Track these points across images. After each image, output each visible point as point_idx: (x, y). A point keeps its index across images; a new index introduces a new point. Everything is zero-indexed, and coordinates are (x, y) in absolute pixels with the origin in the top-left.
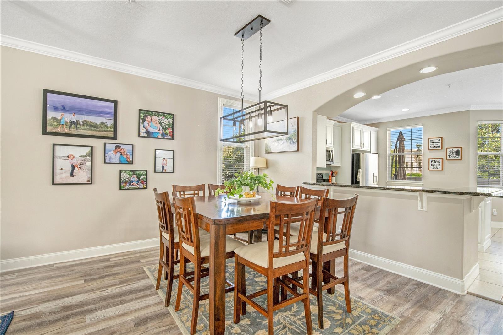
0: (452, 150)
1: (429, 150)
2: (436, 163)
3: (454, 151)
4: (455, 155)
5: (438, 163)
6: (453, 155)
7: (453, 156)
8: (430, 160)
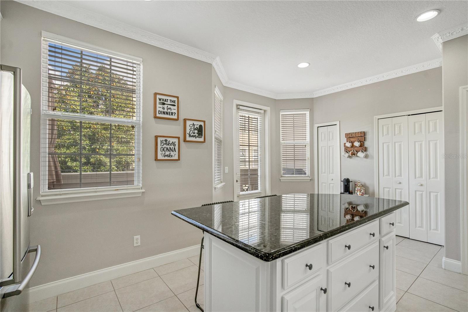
0: (194, 125)
1: (155, 117)
2: (168, 147)
3: (195, 127)
4: (197, 133)
5: (172, 147)
6: (194, 133)
7: (194, 135)
8: (159, 139)
